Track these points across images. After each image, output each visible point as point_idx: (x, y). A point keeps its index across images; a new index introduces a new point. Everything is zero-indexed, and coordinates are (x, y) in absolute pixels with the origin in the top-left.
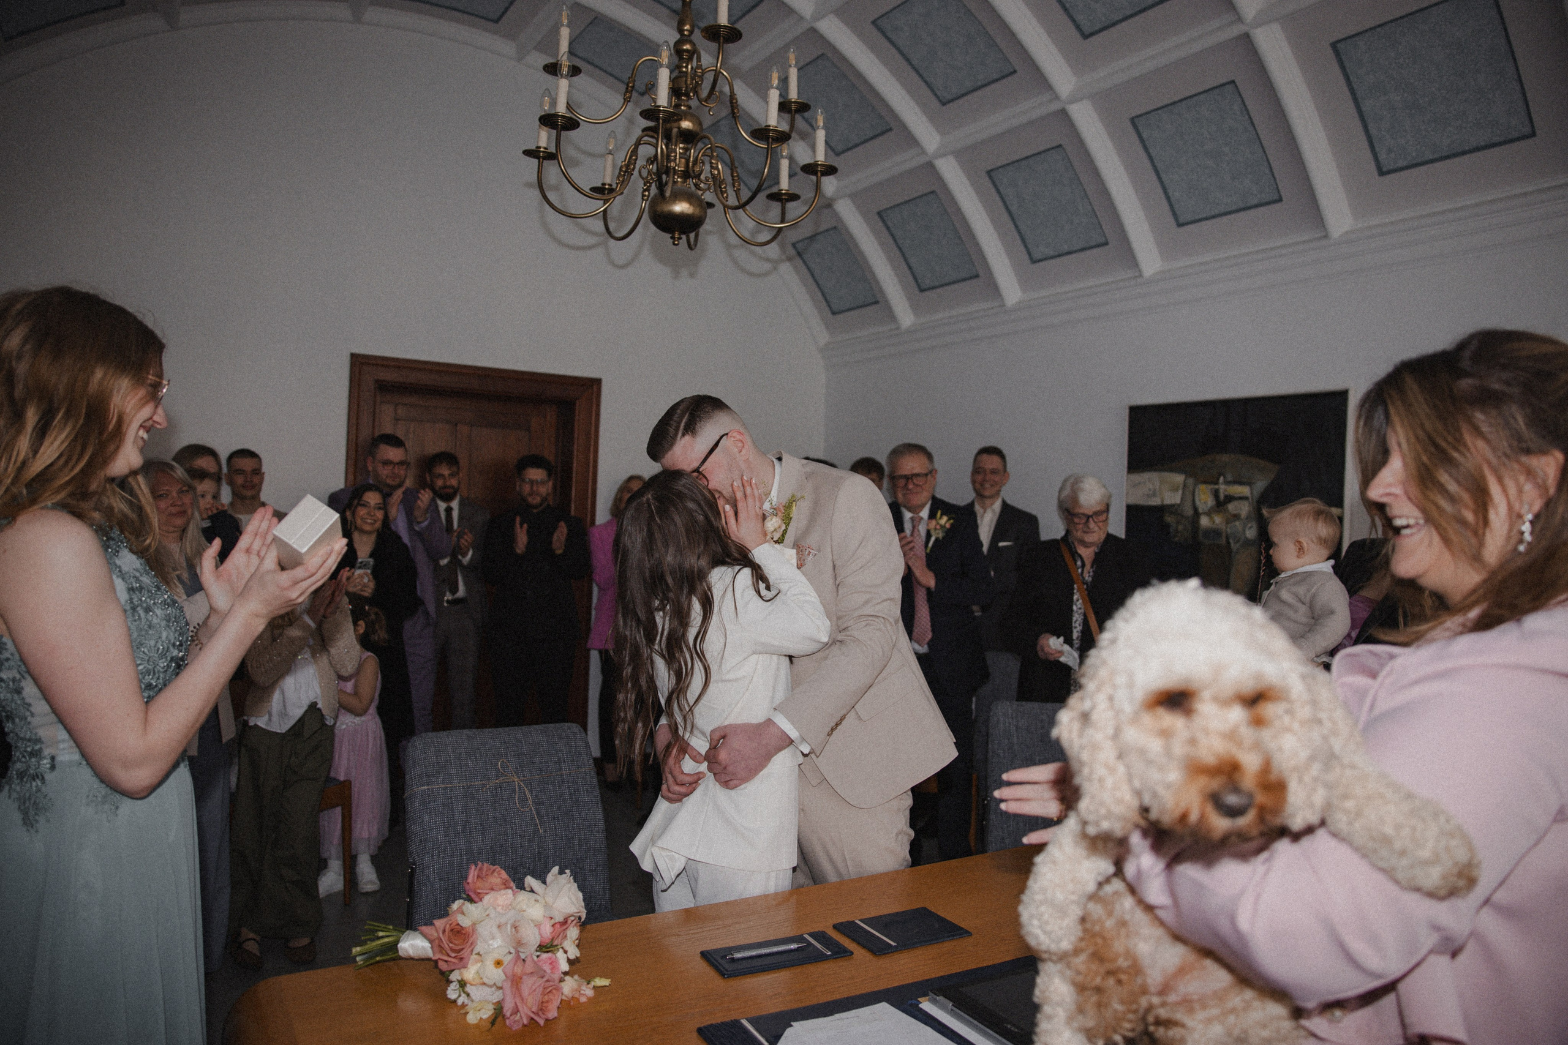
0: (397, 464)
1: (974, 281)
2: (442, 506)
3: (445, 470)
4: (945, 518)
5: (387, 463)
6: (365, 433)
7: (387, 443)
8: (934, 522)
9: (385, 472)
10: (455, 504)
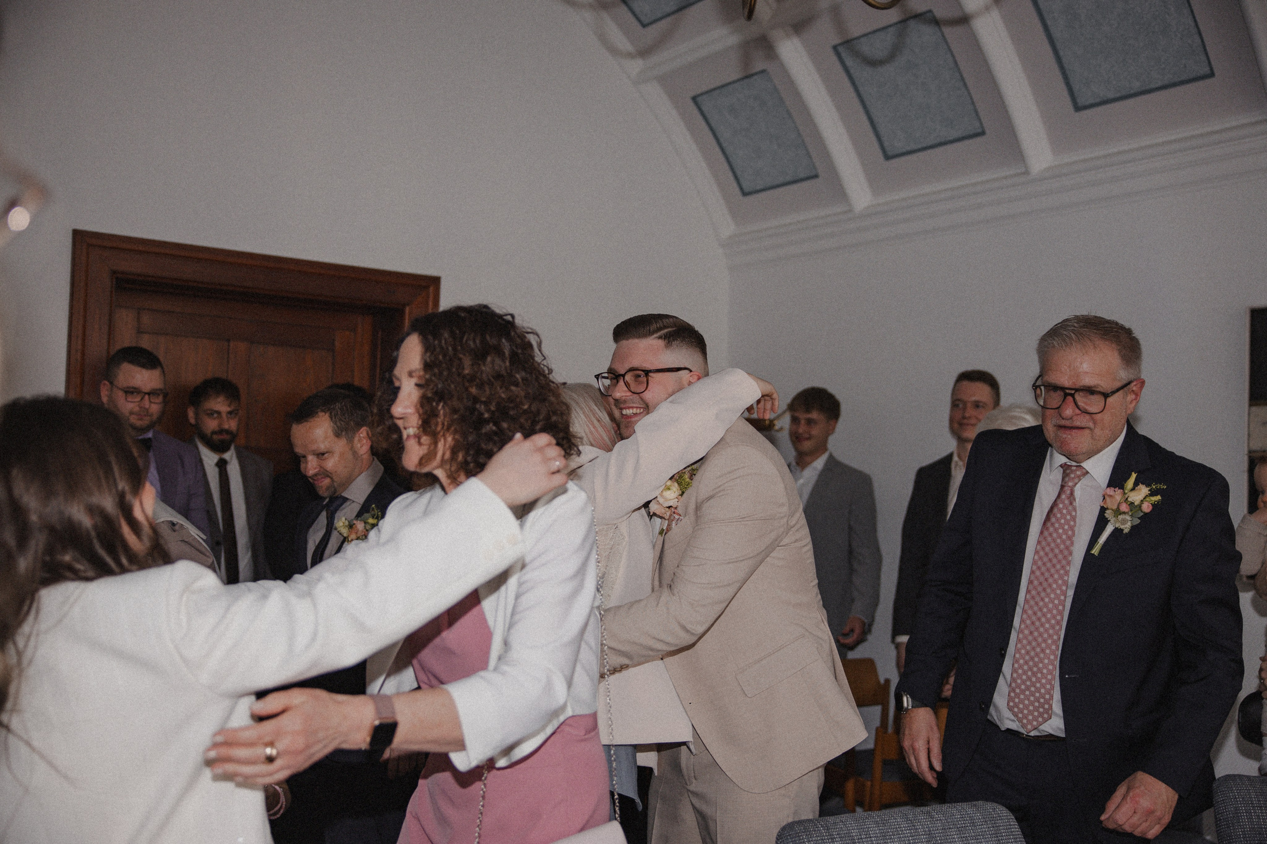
0: (149, 394)
1: (979, 140)
2: (209, 459)
3: (219, 404)
4: (1144, 490)
5: (130, 391)
6: (97, 347)
7: (131, 362)
8: (1118, 494)
9: (130, 406)
10: (230, 455)
